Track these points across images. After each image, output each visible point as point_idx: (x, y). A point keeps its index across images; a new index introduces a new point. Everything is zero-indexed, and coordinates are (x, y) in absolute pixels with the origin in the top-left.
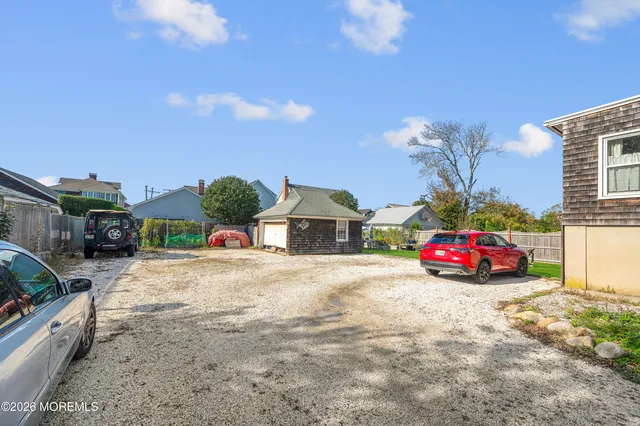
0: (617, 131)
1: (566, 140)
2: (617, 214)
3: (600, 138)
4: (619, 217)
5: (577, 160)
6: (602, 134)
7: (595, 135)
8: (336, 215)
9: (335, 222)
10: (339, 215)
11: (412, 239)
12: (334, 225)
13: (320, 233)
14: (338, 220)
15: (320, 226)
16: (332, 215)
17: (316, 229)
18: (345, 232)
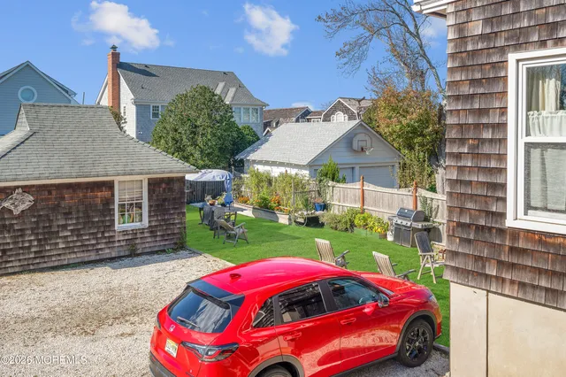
0: (543, 44)
1: (453, 56)
2: (540, 271)
3: (512, 57)
4: (543, 283)
5: (472, 111)
6: (518, 47)
7: (503, 50)
8: (111, 170)
9: (110, 186)
10: (120, 168)
11: (320, 201)
12: (106, 194)
13: (67, 215)
14: (117, 179)
15: (69, 200)
16: (100, 169)
17: (56, 208)
18: (139, 206)
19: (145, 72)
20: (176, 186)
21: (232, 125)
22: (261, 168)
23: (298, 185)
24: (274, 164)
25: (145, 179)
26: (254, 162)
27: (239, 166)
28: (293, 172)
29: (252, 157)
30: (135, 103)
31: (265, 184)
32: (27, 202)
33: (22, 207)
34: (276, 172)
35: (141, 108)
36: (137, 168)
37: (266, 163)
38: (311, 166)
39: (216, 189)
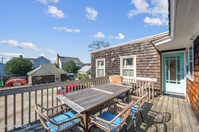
3: (96, 60)
5: (93, 66)
8: (54, 73)
9: (54, 75)
10: (56, 73)
11: (88, 77)
12: (54, 77)
13: (47, 80)
14: (55, 74)
15: (47, 78)
16: (53, 73)
17: (45, 79)
18: (59, 78)
19: (63, 58)
20: (65, 75)
21: (76, 66)
22: (80, 73)
23: (85, 75)
24: (82, 72)
25: (60, 74)
26: (79, 72)
27: (77, 73)
28: (84, 73)
29: (79, 71)
30: (61, 63)
31: (80, 75)
32: (41, 78)
33: (40, 79)
34: (82, 73)
35: (62, 64)
36: (58, 73)
37: (81, 72)
38: (87, 72)
39: (72, 76)
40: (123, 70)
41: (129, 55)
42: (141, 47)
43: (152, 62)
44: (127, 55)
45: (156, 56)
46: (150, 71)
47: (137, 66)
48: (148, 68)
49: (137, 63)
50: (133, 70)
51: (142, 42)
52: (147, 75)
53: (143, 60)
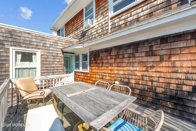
40: (16, 69)
41: (28, 47)
42: (47, 42)
43: (58, 60)
44: (25, 47)
45: (60, 55)
46: (56, 68)
47: (42, 64)
48: (54, 66)
49: (42, 60)
50: (36, 68)
51: (48, 38)
52: (53, 72)
53: (49, 57)
